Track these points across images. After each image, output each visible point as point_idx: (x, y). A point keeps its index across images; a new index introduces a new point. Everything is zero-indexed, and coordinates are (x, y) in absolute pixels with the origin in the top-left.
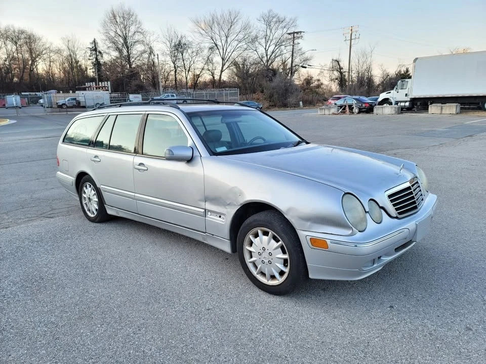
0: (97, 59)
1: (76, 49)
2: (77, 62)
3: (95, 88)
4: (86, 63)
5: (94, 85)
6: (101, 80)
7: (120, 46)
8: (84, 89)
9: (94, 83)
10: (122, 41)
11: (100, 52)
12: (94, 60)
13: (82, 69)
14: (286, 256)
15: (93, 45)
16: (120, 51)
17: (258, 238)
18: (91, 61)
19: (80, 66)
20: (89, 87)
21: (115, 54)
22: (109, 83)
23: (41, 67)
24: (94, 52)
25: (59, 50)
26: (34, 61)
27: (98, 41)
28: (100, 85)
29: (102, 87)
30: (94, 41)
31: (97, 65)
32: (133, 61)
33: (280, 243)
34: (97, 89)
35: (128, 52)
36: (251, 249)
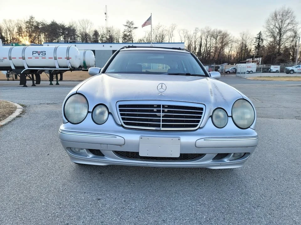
0: (259, 44)
1: (247, 39)
2: (246, 46)
3: (251, 62)
4: (252, 47)
5: (251, 60)
6: (257, 57)
7: (276, 35)
8: (245, 63)
9: (252, 59)
10: (278, 31)
11: (262, 40)
12: (257, 44)
13: (247, 51)
15: (259, 35)
16: (275, 38)
18: (254, 45)
19: (248, 48)
20: (248, 62)
21: (272, 39)
22: (261, 58)
24: (258, 40)
25: (237, 40)
26: (222, 47)
27: (262, 33)
28: (255, 60)
29: (256, 61)
30: (260, 33)
31: (258, 47)
32: (282, 44)
34: (252, 62)
35: (280, 38)
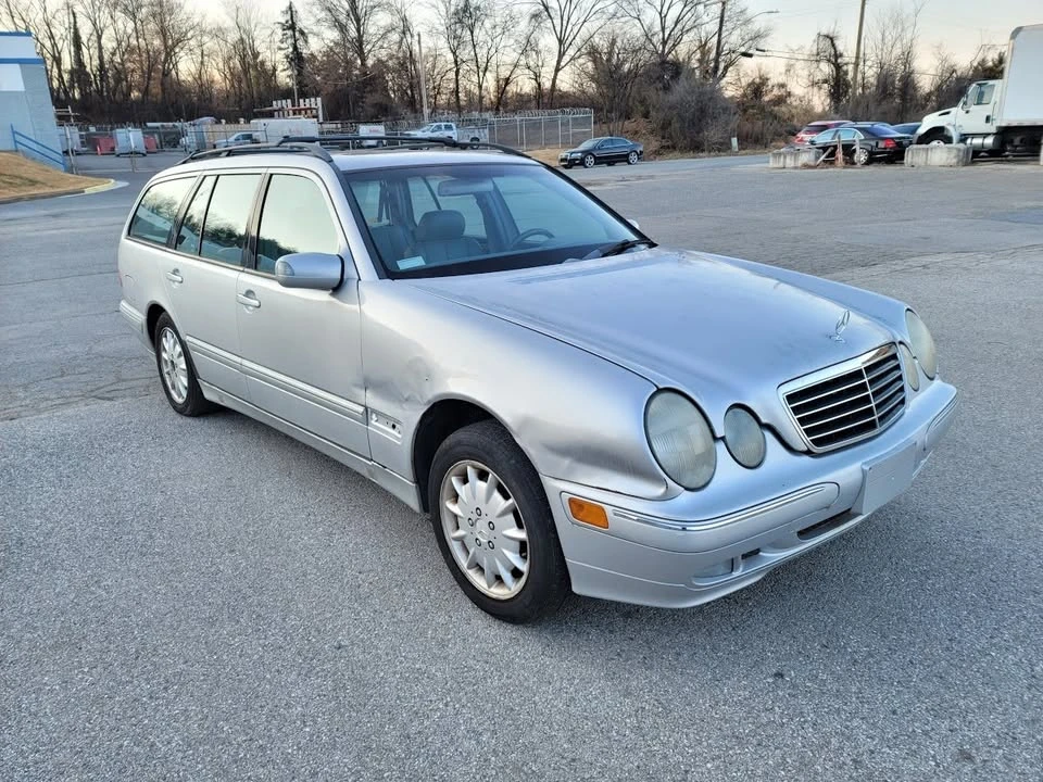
0: (295, 48)
1: (253, 26)
2: (256, 55)
3: (291, 112)
4: (274, 56)
5: (290, 107)
6: (304, 95)
7: (342, 18)
8: (271, 115)
9: (289, 101)
10: (347, 6)
11: (302, 33)
12: (291, 50)
13: (265, 71)
14: (523, 535)
15: (289, 17)
16: (343, 28)
17: (468, 485)
18: (283, 52)
19: (263, 63)
20: (278, 110)
21: (333, 35)
22: (319, 99)
23: (185, 68)
24: (290, 32)
25: (220, 29)
26: (169, 52)
27: (297, 6)
28: (302, 106)
29: (306, 110)
30: (290, 8)
31: (297, 59)
32: (370, 51)
33: (511, 501)
34: (294, 114)
35: (358, 30)
36: (455, 509)
